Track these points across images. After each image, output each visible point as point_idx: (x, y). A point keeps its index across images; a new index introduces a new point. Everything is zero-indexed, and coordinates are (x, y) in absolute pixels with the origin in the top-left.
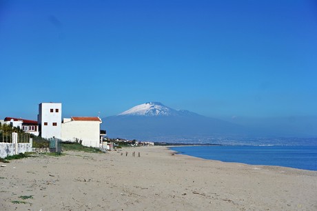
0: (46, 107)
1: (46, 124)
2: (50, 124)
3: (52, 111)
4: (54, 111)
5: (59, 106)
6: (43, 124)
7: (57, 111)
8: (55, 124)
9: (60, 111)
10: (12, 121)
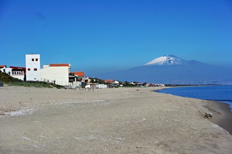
0: (29, 57)
1: (29, 70)
2: (32, 69)
3: (33, 60)
4: (35, 60)
5: (38, 56)
6: (27, 70)
7: (37, 60)
8: (35, 70)
9: (39, 60)
10: (4, 68)
